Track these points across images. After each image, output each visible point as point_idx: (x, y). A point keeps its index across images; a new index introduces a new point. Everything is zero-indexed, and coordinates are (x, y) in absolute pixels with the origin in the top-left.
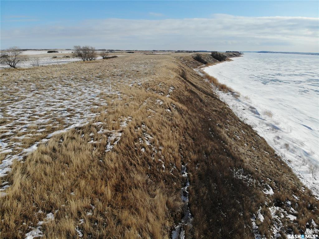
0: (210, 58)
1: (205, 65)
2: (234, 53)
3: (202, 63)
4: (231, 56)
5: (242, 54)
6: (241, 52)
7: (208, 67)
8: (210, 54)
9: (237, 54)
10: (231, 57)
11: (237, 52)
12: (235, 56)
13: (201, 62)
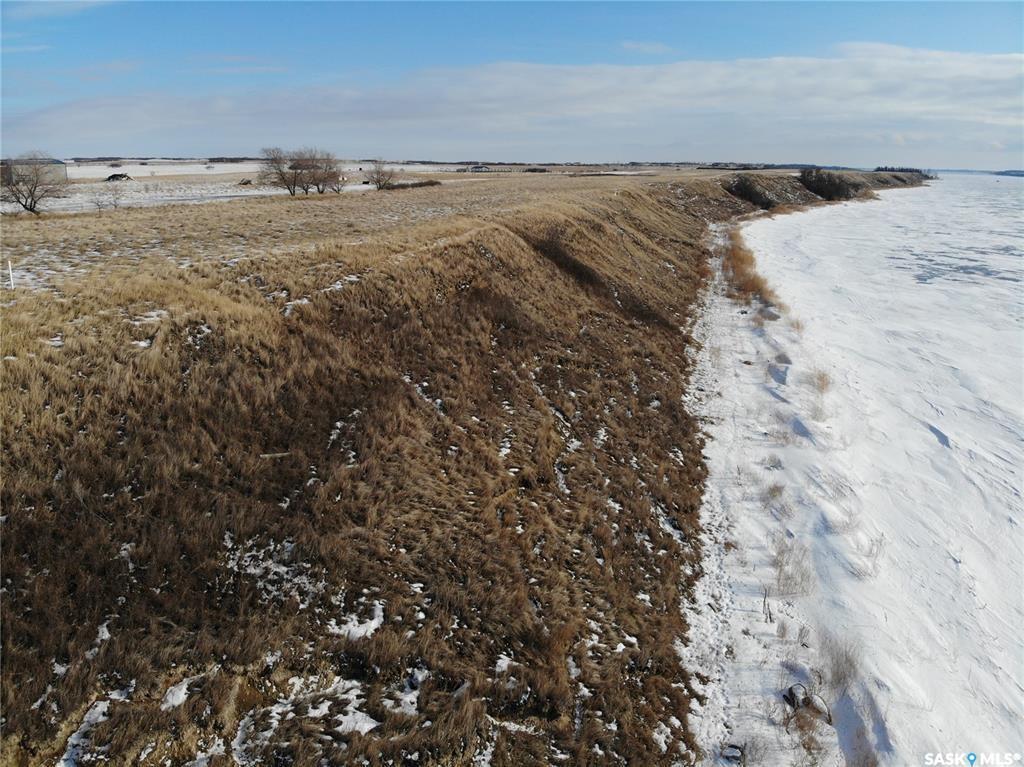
0: (793, 187)
1: (762, 211)
2: (899, 174)
3: (754, 204)
4: (884, 184)
5: (932, 178)
6: (929, 171)
7: (770, 217)
8: (797, 174)
9: (910, 177)
10: (882, 188)
11: (917, 171)
12: (898, 182)
13: (750, 200)
